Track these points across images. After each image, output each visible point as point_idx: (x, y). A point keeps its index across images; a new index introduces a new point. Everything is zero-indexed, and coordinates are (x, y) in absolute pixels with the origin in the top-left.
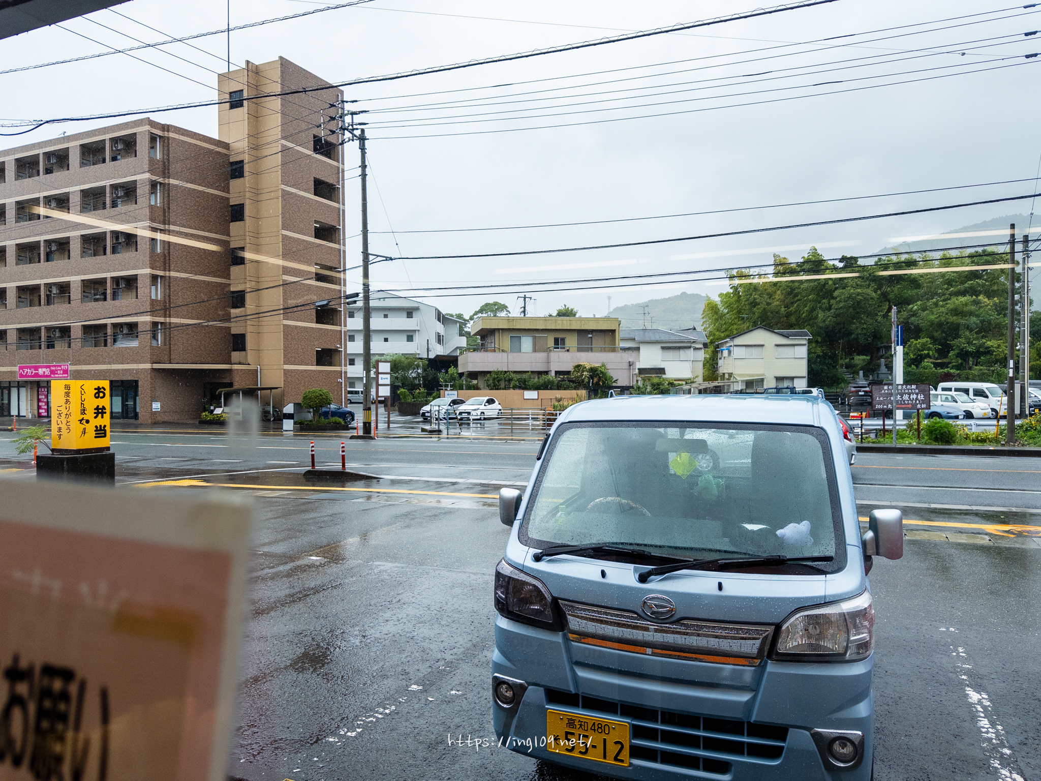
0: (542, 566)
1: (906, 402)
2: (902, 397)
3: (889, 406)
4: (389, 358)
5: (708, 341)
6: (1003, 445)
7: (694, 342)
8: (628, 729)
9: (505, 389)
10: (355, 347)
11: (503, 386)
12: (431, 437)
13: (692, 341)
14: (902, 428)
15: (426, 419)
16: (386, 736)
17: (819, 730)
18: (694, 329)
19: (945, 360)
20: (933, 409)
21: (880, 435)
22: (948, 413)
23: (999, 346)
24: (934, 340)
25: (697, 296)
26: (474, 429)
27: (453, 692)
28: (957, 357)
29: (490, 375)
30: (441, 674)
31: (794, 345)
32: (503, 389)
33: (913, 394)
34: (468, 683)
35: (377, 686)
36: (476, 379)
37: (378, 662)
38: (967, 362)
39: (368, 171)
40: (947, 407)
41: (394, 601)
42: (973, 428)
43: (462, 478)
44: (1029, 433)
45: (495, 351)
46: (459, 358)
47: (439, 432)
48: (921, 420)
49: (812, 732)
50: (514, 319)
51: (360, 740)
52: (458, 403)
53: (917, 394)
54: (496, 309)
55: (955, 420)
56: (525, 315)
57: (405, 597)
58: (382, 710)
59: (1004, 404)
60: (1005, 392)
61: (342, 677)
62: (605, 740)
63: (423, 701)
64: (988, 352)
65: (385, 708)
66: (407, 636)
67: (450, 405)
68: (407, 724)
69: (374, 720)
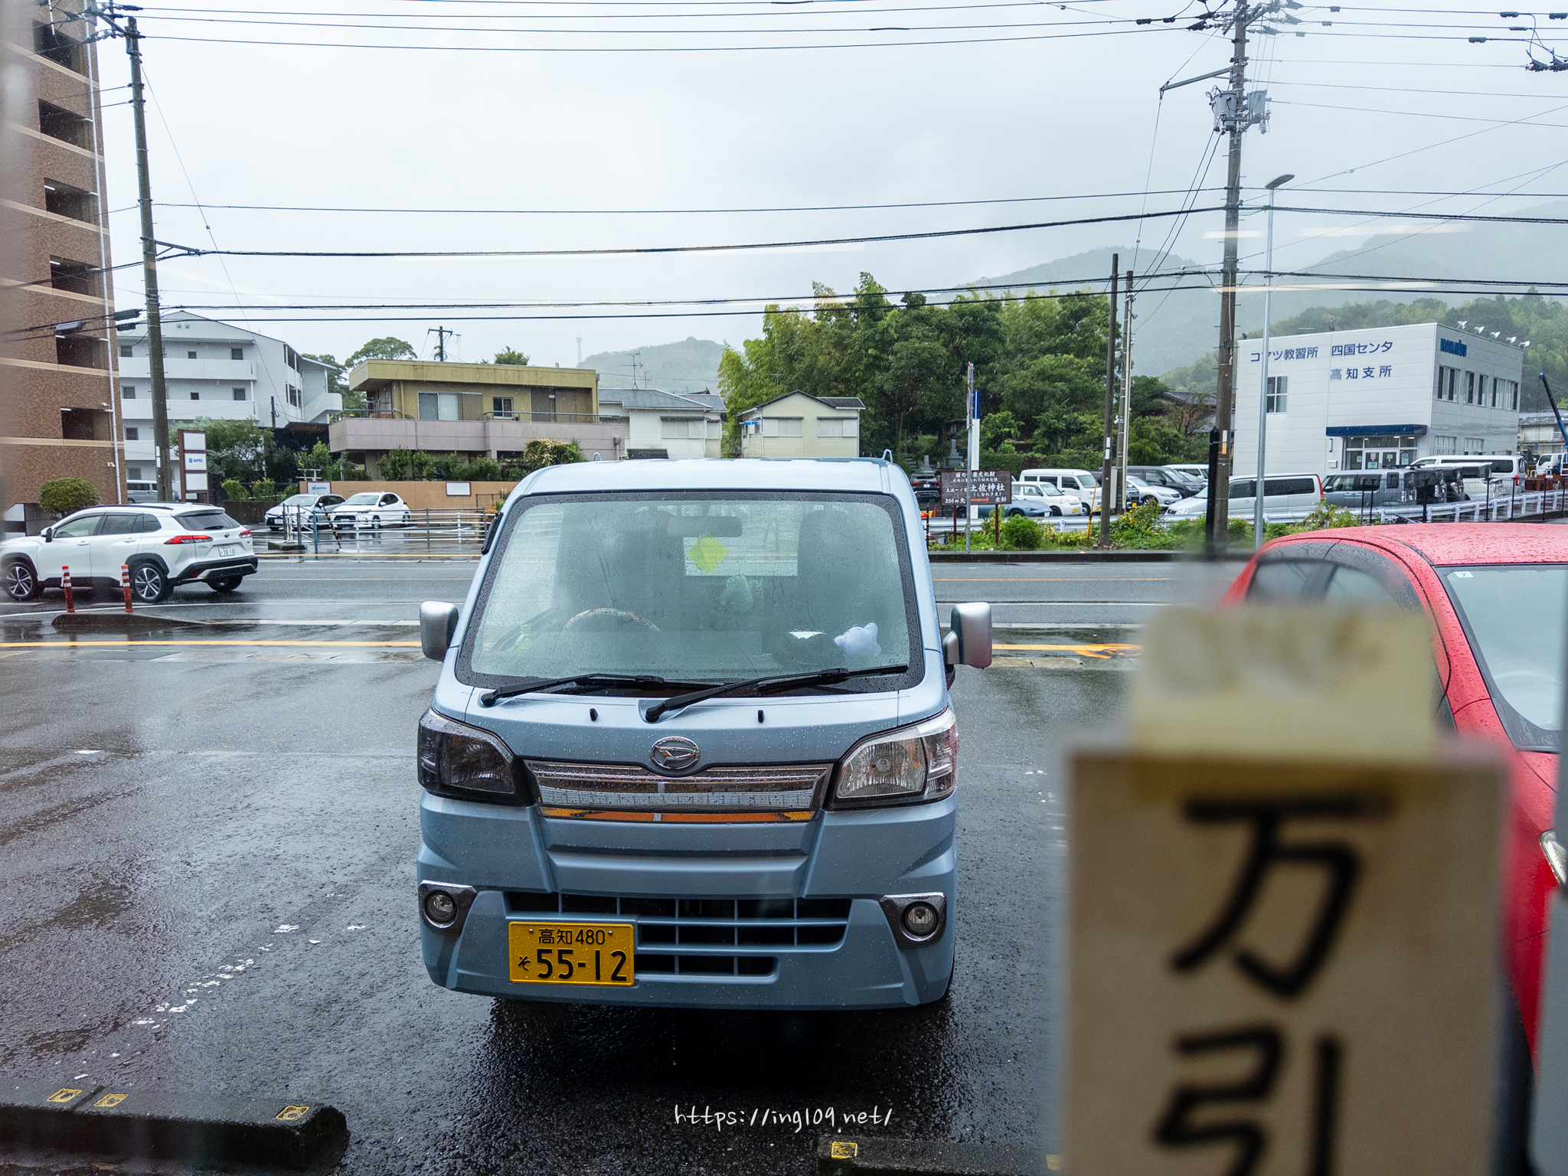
0: (497, 713)
1: (983, 495)
2: (977, 488)
3: (962, 500)
4: (202, 426)
5: (728, 411)
6: (1095, 548)
7: (707, 412)
8: (632, 931)
9: (414, 478)
10: (139, 408)
11: (410, 474)
12: (287, 558)
13: (705, 409)
14: (977, 529)
15: (277, 529)
16: (240, 1005)
17: (891, 896)
18: (708, 392)
19: (1029, 441)
20: (1014, 505)
21: (950, 540)
22: (1032, 510)
23: (1093, 422)
24: (1018, 415)
25: (708, 345)
26: (363, 543)
27: (352, 928)
28: (1044, 436)
29: (388, 456)
30: (329, 904)
31: (842, 419)
32: (410, 479)
33: (991, 483)
34: (376, 912)
35: (219, 933)
36: (363, 462)
37: (217, 899)
38: (1055, 442)
39: (146, 94)
40: (1031, 501)
41: (240, 807)
42: (1061, 527)
43: (346, 619)
44: (1126, 533)
45: (393, 417)
46: (331, 428)
47: (301, 548)
48: (1000, 518)
49: (881, 901)
50: (423, 365)
51: (194, 1015)
52: (333, 503)
53: (996, 484)
54: (392, 349)
55: (1041, 518)
56: (442, 360)
57: (258, 800)
58: (229, 967)
59: (1098, 498)
60: (1099, 482)
61: (155, 927)
62: (598, 953)
63: (301, 945)
64: (1080, 430)
65: (235, 964)
66: (267, 855)
67: (317, 505)
68: (276, 982)
69: (218, 983)
